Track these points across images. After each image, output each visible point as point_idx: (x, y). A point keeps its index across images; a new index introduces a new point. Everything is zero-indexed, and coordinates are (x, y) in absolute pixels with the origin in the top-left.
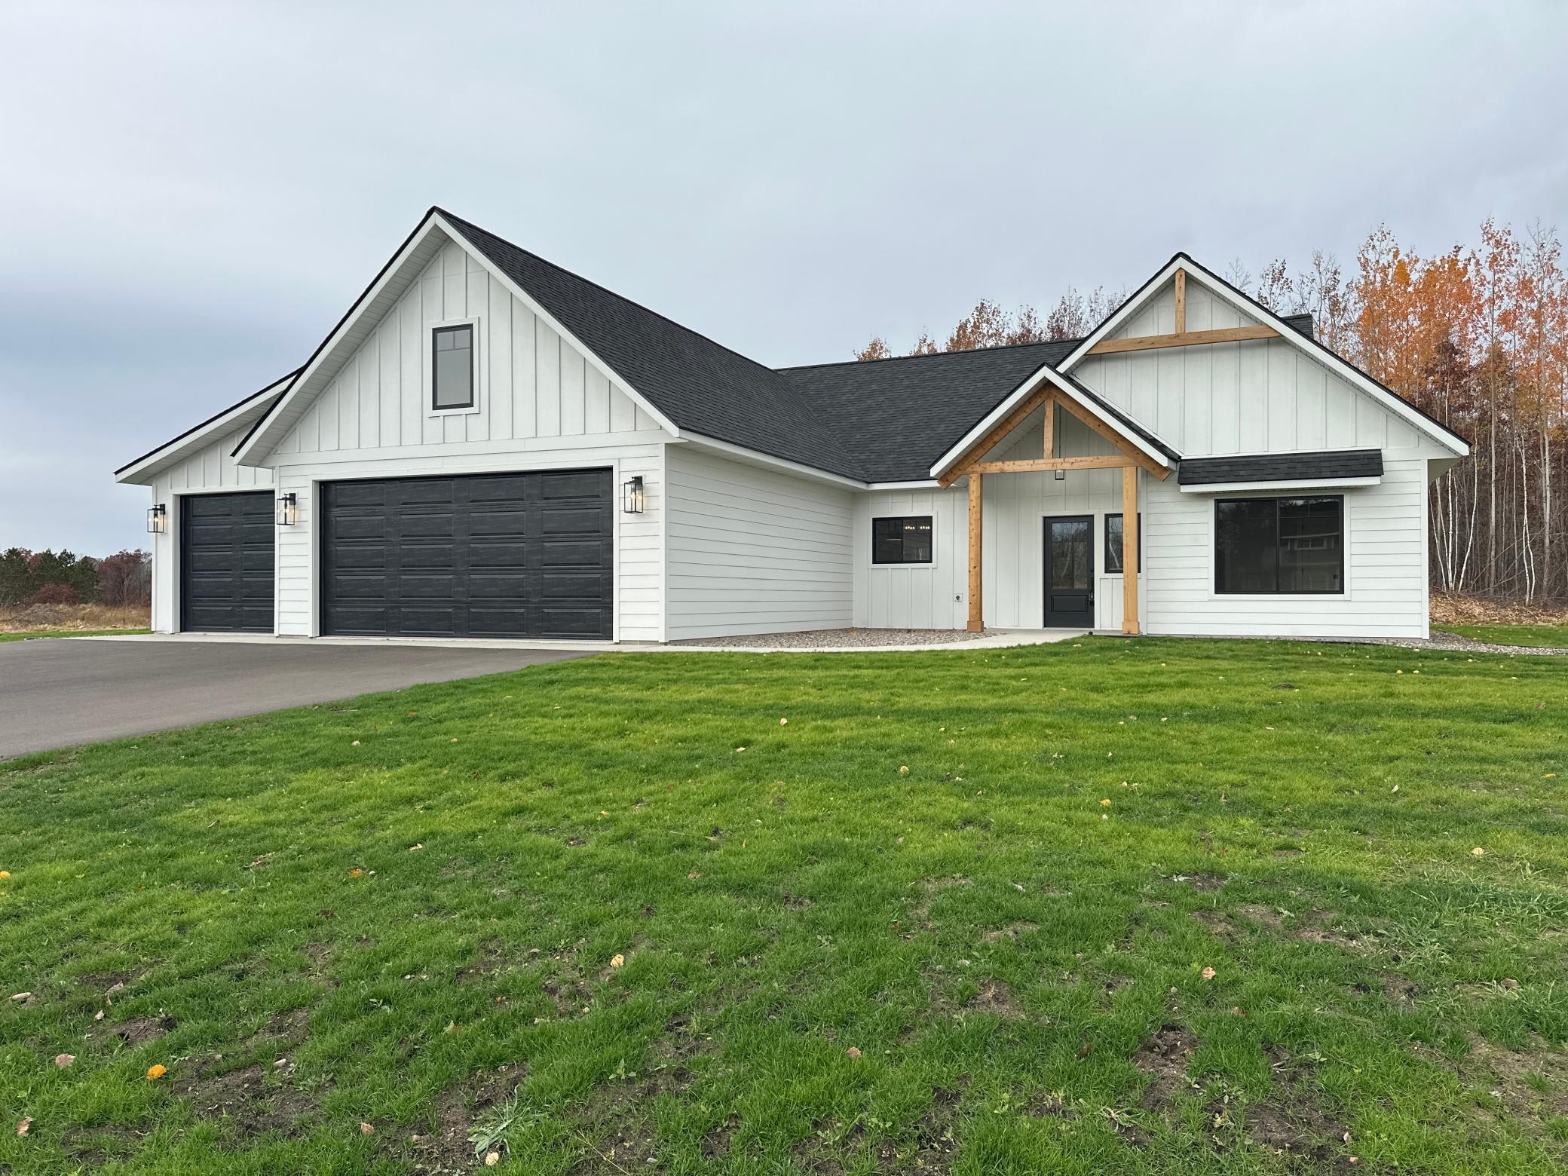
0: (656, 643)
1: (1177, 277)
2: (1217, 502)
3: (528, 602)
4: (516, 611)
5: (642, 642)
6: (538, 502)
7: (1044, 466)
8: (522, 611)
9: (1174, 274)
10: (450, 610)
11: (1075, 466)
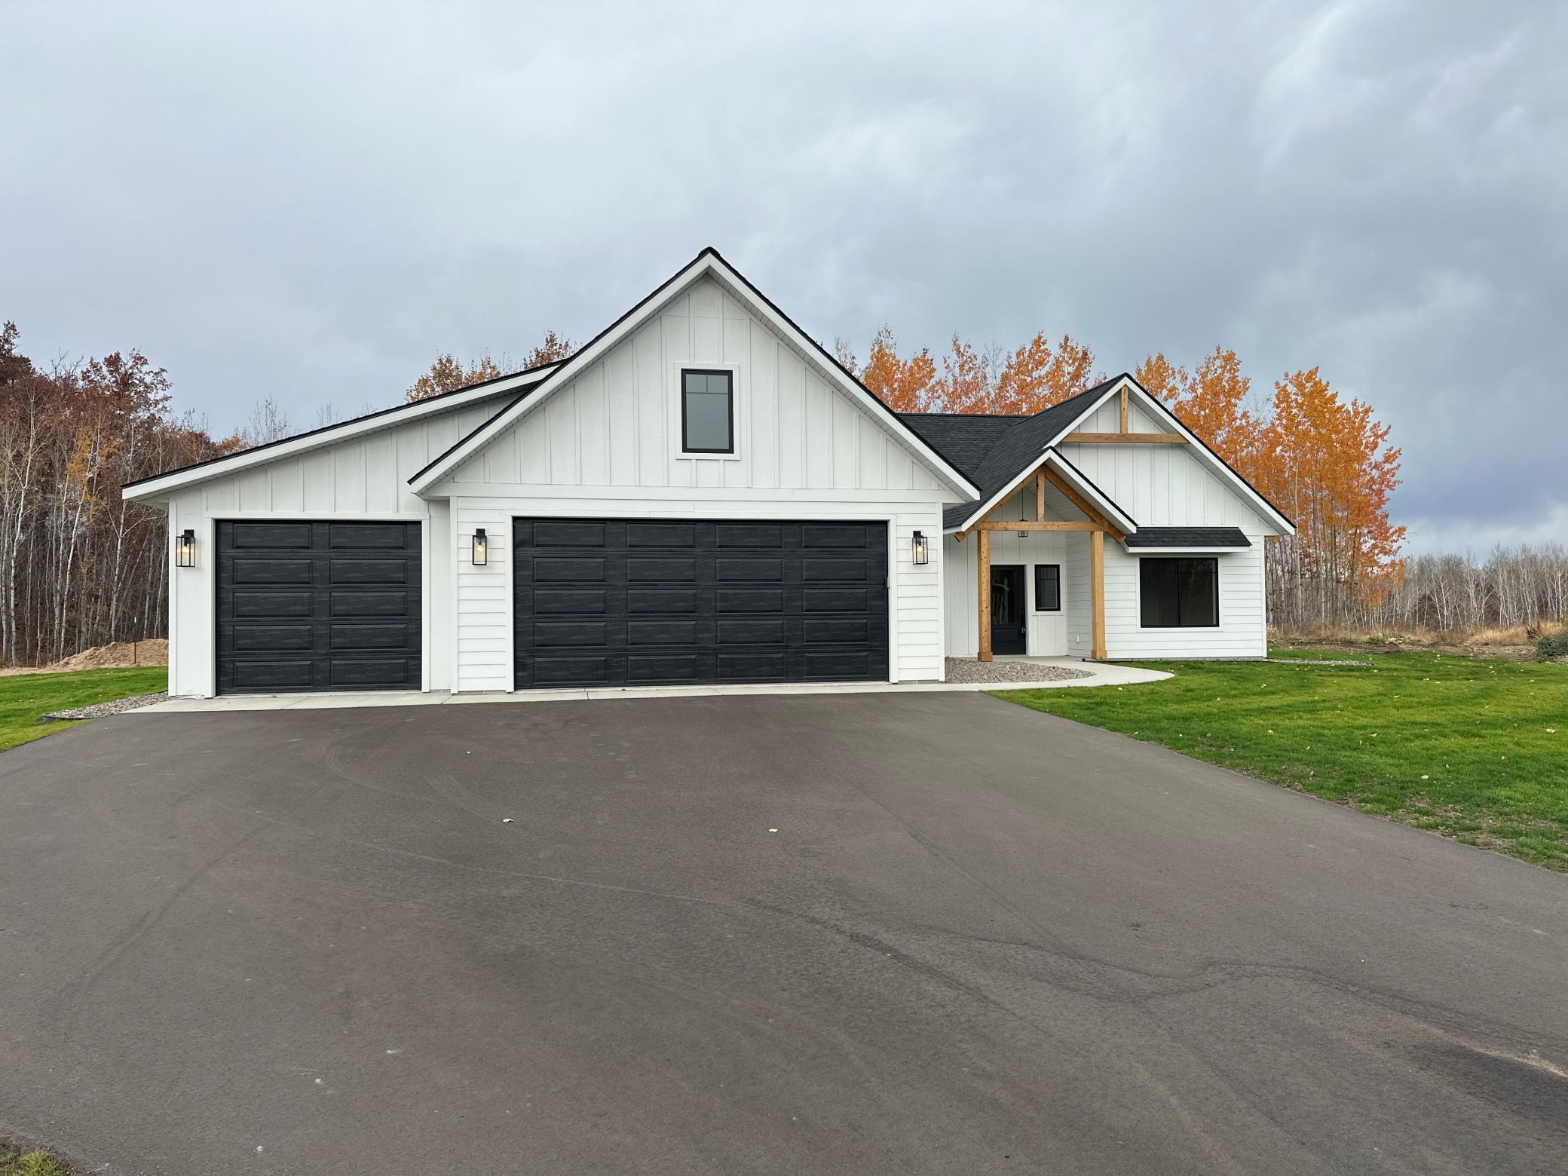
0: (937, 681)
1: (1123, 391)
2: (1141, 559)
3: (787, 647)
4: (774, 656)
5: (921, 682)
6: (797, 550)
7: (1038, 527)
8: (781, 655)
9: (1121, 389)
10: (694, 657)
11: (1060, 529)
